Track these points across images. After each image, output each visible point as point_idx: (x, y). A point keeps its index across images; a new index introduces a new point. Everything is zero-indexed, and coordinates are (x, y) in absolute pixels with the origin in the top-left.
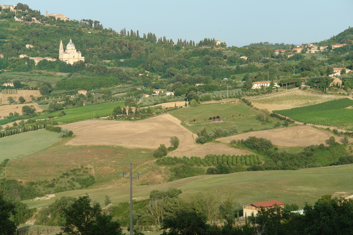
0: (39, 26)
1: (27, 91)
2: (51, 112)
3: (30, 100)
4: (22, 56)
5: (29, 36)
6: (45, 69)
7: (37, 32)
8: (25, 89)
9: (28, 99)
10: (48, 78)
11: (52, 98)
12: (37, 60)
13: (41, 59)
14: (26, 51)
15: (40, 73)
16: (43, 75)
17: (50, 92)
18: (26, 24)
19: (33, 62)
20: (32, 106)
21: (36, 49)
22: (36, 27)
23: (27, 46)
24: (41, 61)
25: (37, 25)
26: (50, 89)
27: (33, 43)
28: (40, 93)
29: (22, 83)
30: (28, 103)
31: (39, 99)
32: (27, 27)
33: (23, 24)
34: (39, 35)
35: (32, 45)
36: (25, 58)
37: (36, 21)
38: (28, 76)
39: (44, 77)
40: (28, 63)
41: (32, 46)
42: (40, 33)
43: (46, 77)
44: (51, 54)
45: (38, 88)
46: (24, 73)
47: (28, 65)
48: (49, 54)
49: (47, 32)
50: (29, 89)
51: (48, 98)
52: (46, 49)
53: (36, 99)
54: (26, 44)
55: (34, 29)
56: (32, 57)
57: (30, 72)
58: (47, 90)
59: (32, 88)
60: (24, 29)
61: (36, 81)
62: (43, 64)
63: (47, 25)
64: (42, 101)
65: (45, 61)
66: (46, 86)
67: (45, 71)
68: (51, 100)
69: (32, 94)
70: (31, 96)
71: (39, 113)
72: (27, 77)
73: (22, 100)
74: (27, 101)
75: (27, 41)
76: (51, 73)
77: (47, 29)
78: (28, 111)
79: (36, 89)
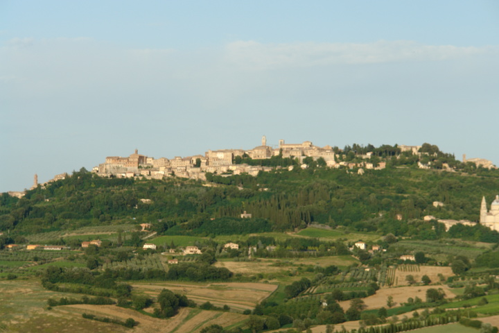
0: (452, 175)
1: (433, 267)
2: (467, 298)
3: (438, 280)
4: (427, 218)
5: (438, 190)
6: (460, 237)
7: (450, 185)
8: (431, 265)
9: (435, 280)
10: (464, 249)
11: (469, 279)
12: (449, 224)
13: (455, 223)
14: (433, 211)
15: (453, 243)
16: (457, 246)
17: (467, 269)
18: (434, 173)
19: (443, 226)
20: (440, 289)
21: (448, 208)
22: (449, 177)
23: (436, 204)
24: (454, 226)
25: (449, 175)
26: (466, 266)
27: (444, 200)
28: (451, 271)
29: (427, 256)
30: (435, 284)
31: (451, 280)
32: (436, 177)
33: (430, 173)
34: (451, 188)
35: (443, 202)
36: (432, 221)
37: (449, 169)
38: (435, 246)
39: (458, 248)
40: (436, 227)
41: (441, 205)
42: (453, 186)
43: (460, 249)
44: (468, 216)
45: (450, 264)
46: (430, 242)
47: (436, 231)
48: (466, 215)
49: (464, 185)
50: (437, 265)
51: (463, 279)
52: (461, 208)
53: (446, 279)
54: (434, 200)
55: (445, 179)
56: (441, 219)
57: (439, 240)
58: (462, 268)
59: (441, 264)
60: (431, 179)
61: (446, 253)
62: (457, 230)
63: (464, 174)
64: (454, 283)
65: (460, 225)
66: (461, 261)
67: (460, 239)
68: (467, 282)
69: (440, 273)
70: (439, 275)
71: (451, 300)
72: (435, 248)
73: (427, 281)
74: (434, 281)
75: (435, 197)
76: (468, 242)
77: (464, 180)
78: (435, 297)
79: (446, 265)
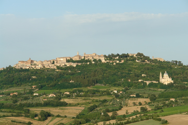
0: (149, 64)
1: (143, 99)
2: (156, 110)
3: (145, 103)
4: (140, 81)
5: (144, 70)
6: (152, 87)
7: (148, 68)
8: (142, 98)
9: (143, 103)
10: (154, 92)
11: (156, 103)
12: (148, 83)
13: (150, 82)
14: (142, 78)
15: (150, 89)
16: (151, 91)
17: (155, 99)
18: (142, 63)
19: (146, 83)
20: (145, 107)
21: (147, 77)
22: (148, 65)
23: (143, 75)
24: (150, 83)
25: (148, 64)
26: (155, 98)
27: (146, 74)
28: (149, 100)
29: (140, 95)
30: (143, 105)
31: (149, 103)
32: (143, 65)
33: (141, 64)
34: (149, 69)
35: (145, 74)
36: (142, 81)
37: (147, 62)
38: (143, 91)
39: (152, 91)
40: (143, 84)
41: (145, 75)
42: (149, 68)
43: (153, 92)
44: (155, 79)
45: (149, 97)
46: (141, 89)
47: (143, 85)
48: (154, 79)
49: (153, 68)
50: (144, 98)
51: (154, 103)
52: (152, 76)
53: (148, 103)
54: (142, 74)
55: (146, 66)
56: (145, 81)
57: (145, 89)
58: (153, 99)
59: (146, 97)
60: (141, 66)
61: (147, 93)
62: (151, 85)
63: (153, 64)
64: (151, 104)
65: (152, 83)
66: (153, 96)
67: (152, 88)
68: (155, 104)
69: (145, 101)
70: (145, 102)
71: (149, 111)
72: (143, 92)
73: (140, 104)
74: (143, 104)
75: (143, 72)
76: (155, 89)
77: (153, 66)
78: (144, 110)
79: (147, 98)
